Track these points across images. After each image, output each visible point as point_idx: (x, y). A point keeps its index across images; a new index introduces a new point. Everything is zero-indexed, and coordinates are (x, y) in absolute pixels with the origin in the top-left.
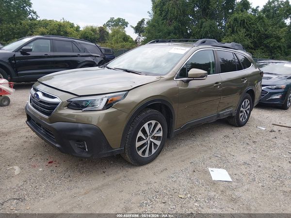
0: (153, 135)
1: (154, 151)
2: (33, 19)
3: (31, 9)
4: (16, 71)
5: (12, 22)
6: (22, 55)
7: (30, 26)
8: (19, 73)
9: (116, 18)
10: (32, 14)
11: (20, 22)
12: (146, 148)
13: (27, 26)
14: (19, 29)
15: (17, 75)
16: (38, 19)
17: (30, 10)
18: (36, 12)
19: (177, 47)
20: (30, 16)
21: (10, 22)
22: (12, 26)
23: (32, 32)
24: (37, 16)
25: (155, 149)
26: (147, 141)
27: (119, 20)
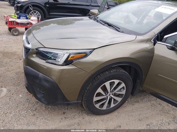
0: (114, 92)
1: (112, 105)
4: (49, 12)
6: (53, 2)
8: (51, 13)
12: (105, 102)
15: (49, 15)
19: (165, 6)
25: (114, 104)
26: (107, 97)
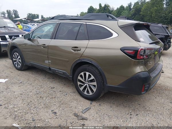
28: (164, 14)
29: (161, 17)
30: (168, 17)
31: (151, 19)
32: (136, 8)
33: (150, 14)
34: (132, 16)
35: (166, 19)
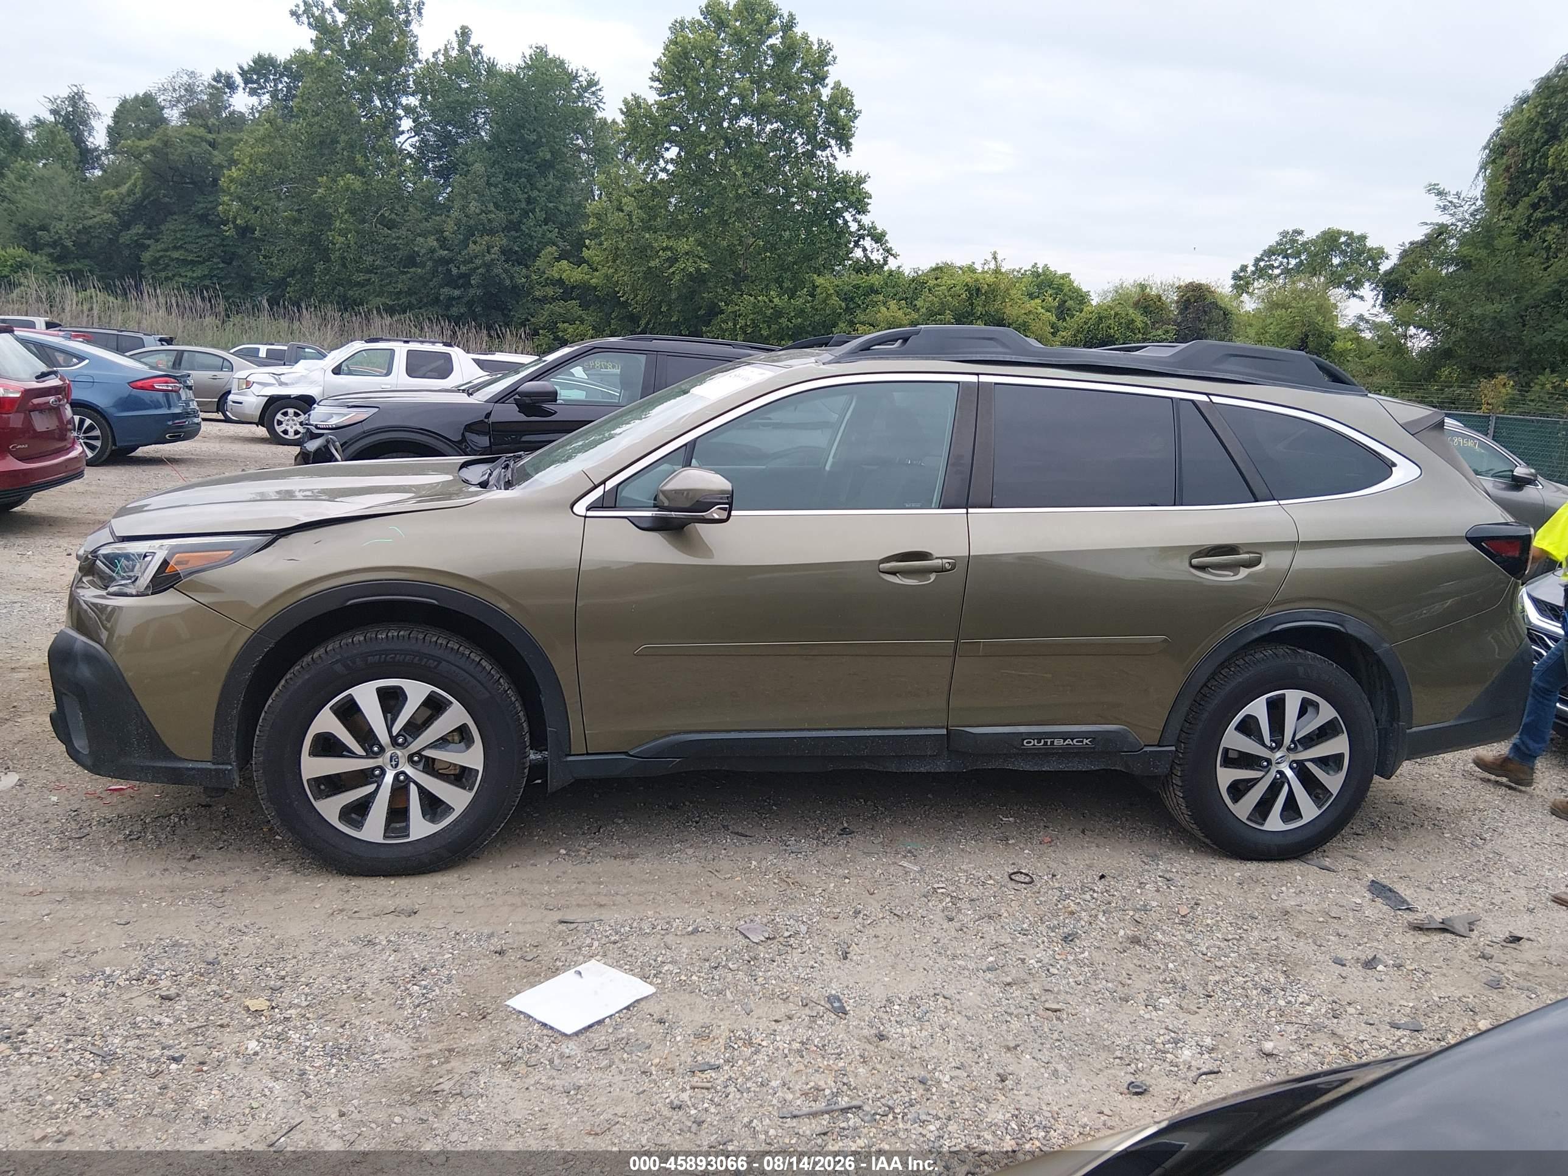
0: (413, 747)
2: (867, 267)
3: (866, 220)
5: (779, 282)
7: (848, 298)
9: (1311, 233)
10: (867, 242)
11: (813, 282)
12: (372, 798)
13: (835, 300)
14: (801, 312)
16: (892, 264)
17: (861, 227)
18: (883, 234)
20: (858, 253)
21: (773, 286)
22: (776, 300)
23: (852, 323)
24: (888, 251)
25: (430, 818)
26: (380, 770)
27: (1330, 240)
28: (432, 242)
29: (411, 260)
30: (463, 269)
31: (320, 266)
32: (153, 150)
33: (297, 221)
34: (126, 226)
35: (452, 282)
